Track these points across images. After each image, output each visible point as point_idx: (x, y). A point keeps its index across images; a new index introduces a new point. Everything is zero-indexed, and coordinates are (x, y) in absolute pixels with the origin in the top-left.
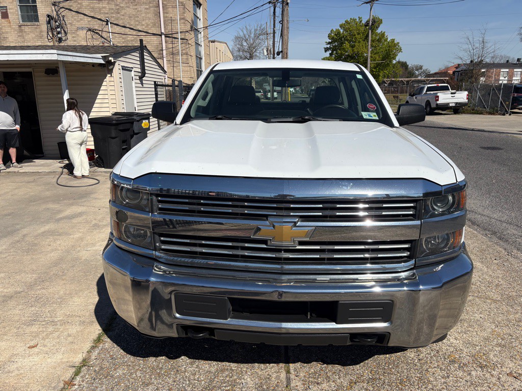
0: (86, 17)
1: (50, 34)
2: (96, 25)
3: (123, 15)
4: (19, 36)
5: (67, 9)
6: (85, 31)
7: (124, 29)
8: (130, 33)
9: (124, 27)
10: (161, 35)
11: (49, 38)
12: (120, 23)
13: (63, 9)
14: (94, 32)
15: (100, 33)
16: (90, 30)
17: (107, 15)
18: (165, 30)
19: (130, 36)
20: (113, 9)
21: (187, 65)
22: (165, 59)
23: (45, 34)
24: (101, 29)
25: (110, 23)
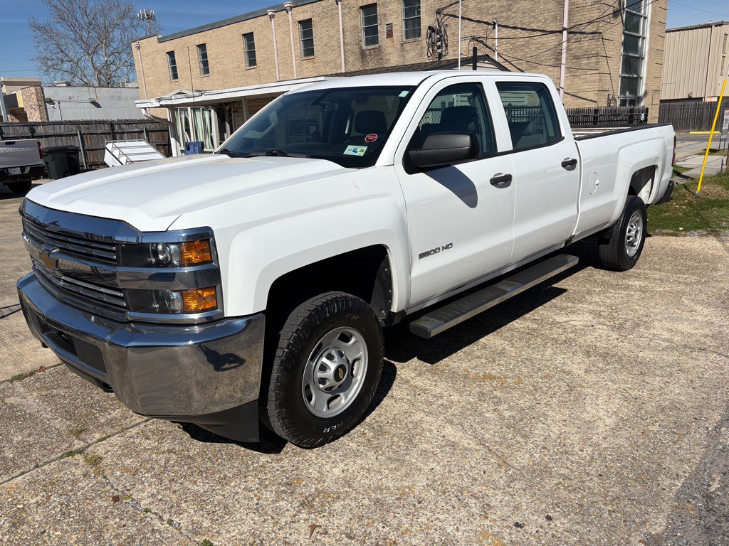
0: (471, 22)
1: (430, 49)
2: (480, 31)
3: (515, 12)
4: (401, 56)
5: (451, 15)
6: (468, 41)
7: (514, 31)
8: (519, 36)
9: (515, 28)
10: (561, 32)
11: (429, 55)
12: (511, 24)
13: (447, 17)
14: (477, 40)
15: (485, 41)
16: (473, 39)
17: (495, 16)
18: (569, 23)
19: (521, 40)
20: (503, 6)
21: (595, 72)
22: (563, 67)
23: (425, 51)
24: (485, 36)
25: (498, 26)
